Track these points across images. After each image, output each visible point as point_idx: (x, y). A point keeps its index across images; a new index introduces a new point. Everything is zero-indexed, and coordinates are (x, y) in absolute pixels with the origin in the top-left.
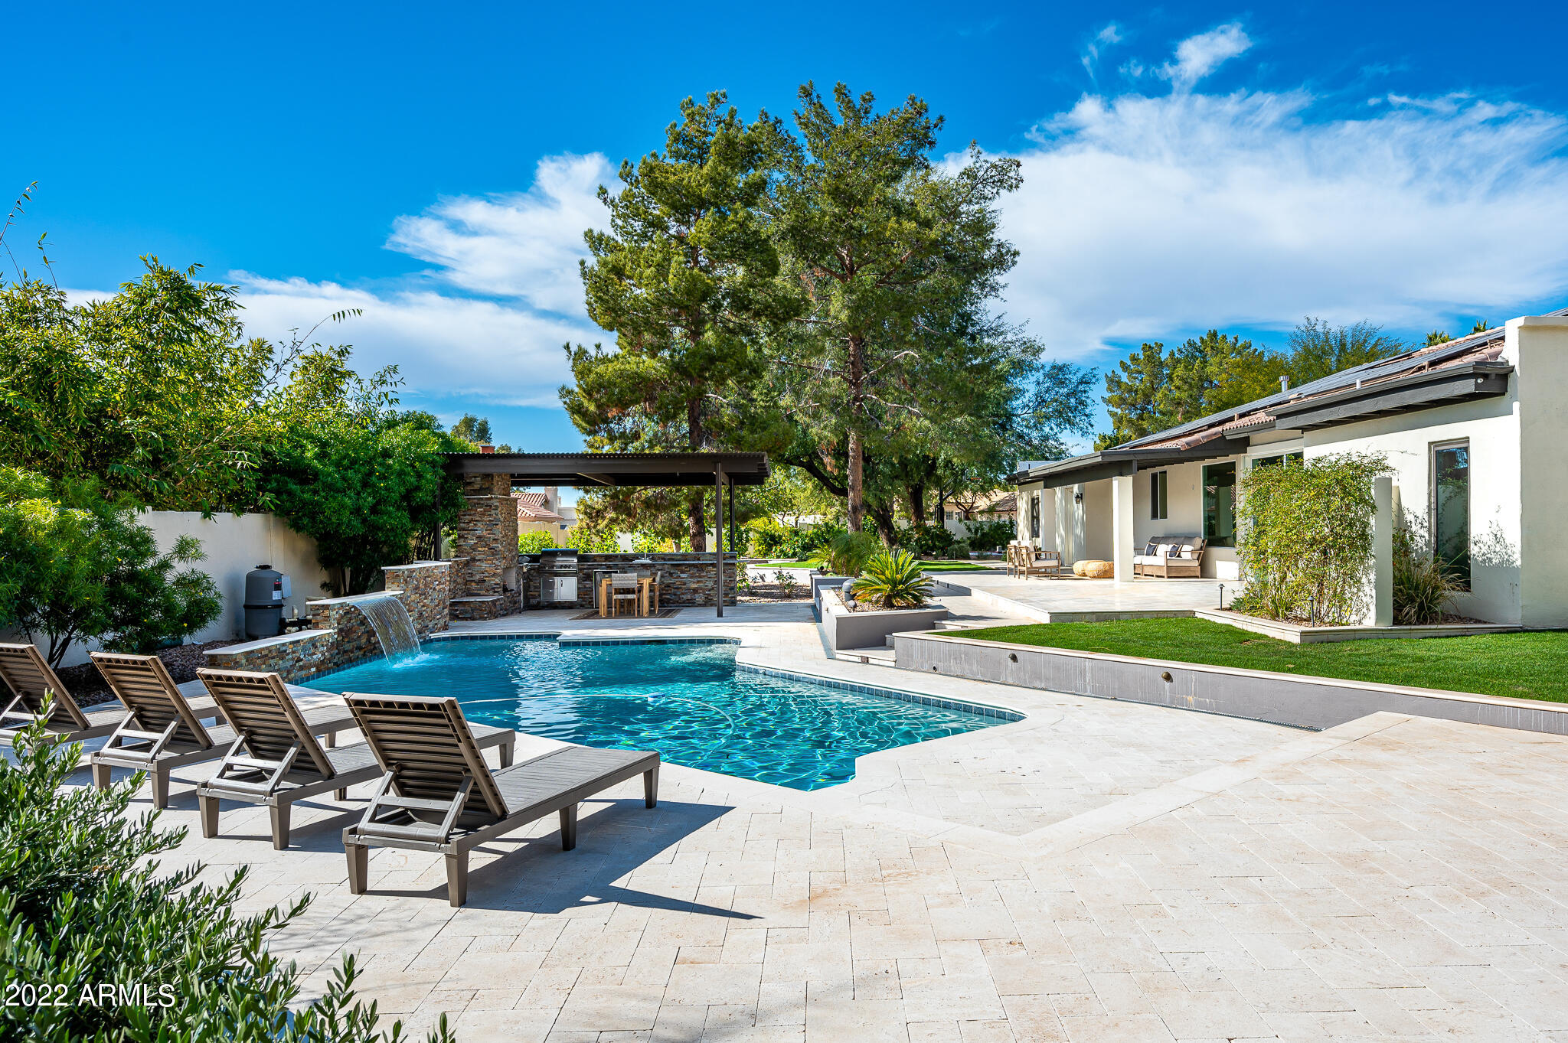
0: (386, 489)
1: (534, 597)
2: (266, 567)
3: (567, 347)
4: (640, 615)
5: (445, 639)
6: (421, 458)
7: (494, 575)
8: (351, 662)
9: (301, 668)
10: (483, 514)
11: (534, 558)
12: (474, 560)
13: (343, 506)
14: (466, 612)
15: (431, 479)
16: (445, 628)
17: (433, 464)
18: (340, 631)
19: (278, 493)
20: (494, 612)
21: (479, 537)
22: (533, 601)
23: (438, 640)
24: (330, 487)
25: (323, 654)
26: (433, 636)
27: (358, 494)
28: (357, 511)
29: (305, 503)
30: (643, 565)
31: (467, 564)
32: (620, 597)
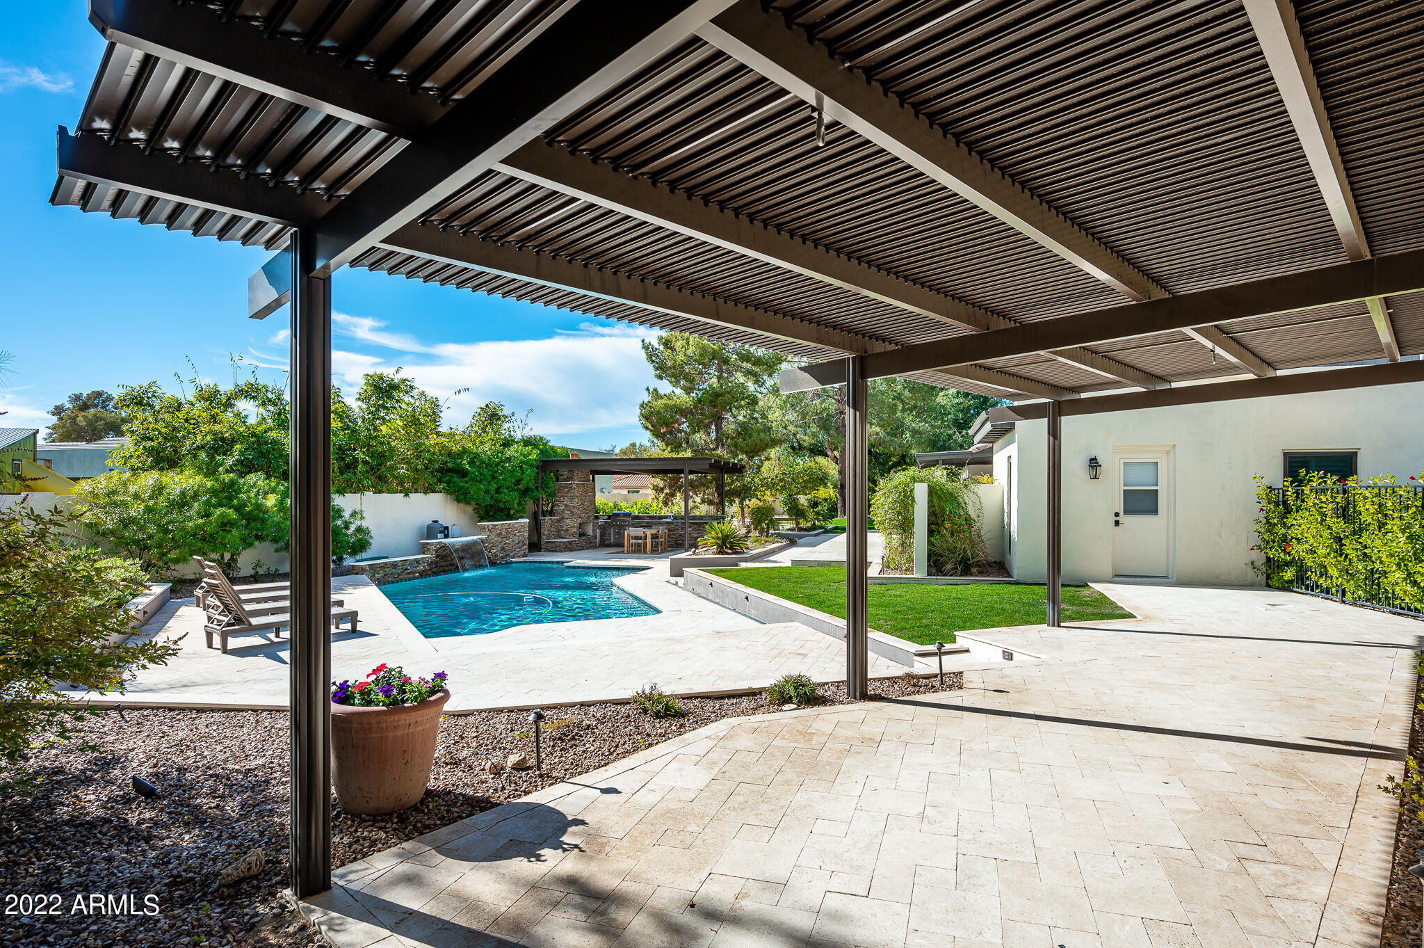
0: (503, 479)
1: (608, 540)
2: (436, 522)
3: (648, 389)
4: (645, 552)
5: (520, 562)
6: (526, 463)
7: (573, 527)
8: (445, 572)
9: (408, 573)
10: (567, 492)
11: (609, 517)
12: (563, 518)
13: (479, 489)
14: (552, 547)
15: (530, 473)
16: (524, 556)
17: (531, 466)
18: (437, 557)
19: (448, 483)
20: (568, 548)
21: (566, 505)
22: (607, 542)
23: (516, 562)
24: (473, 479)
25: (424, 567)
26: (513, 560)
27: (489, 482)
28: (487, 492)
29: (461, 488)
30: (667, 522)
31: (559, 521)
32: (634, 541)
